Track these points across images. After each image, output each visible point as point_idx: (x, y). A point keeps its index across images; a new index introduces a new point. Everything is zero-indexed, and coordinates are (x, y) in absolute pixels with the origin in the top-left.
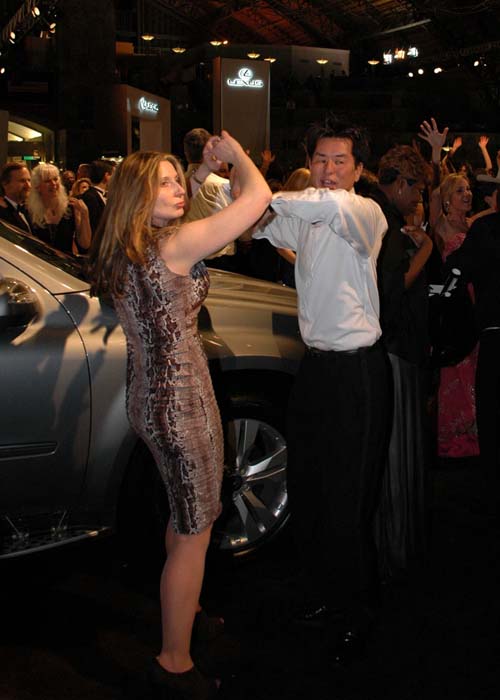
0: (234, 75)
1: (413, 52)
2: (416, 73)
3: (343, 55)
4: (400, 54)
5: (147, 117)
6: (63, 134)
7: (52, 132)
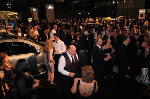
0: (49, 7)
5: (35, 11)
6: (21, 14)
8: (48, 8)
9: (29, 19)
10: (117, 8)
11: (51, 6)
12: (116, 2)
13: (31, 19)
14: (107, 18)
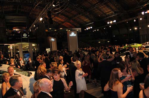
1: (91, 27)
2: (94, 31)
3: (80, 29)
4: (89, 28)
5: (53, 41)
6: (39, 45)
7: (37, 45)
8: (71, 35)
9: (47, 49)
10: (140, 34)
11: (74, 33)
12: (138, 28)
13: (50, 49)
14: (134, 45)
